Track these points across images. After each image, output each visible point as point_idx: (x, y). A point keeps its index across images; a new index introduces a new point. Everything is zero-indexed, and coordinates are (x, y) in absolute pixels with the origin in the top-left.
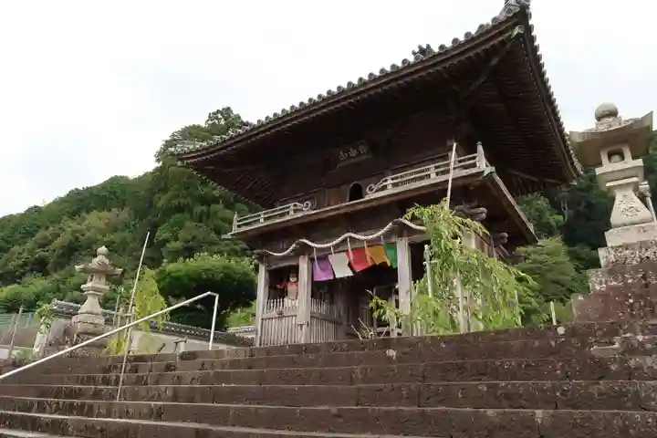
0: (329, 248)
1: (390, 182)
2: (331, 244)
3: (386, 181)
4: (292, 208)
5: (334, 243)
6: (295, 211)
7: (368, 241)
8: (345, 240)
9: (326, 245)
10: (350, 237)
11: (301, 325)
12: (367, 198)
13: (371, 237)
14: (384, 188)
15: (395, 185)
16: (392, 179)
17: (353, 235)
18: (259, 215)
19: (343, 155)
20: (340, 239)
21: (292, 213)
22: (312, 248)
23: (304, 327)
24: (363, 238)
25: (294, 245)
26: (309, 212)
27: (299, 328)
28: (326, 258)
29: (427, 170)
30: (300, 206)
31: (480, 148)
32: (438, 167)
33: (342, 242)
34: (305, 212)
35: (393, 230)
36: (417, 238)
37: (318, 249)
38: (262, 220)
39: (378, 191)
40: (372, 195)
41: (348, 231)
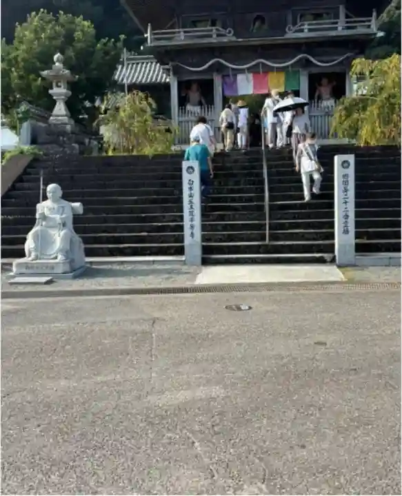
0: (244, 70)
1: (306, 27)
2: (245, 67)
3: (304, 24)
4: (214, 31)
6: (218, 35)
7: (278, 68)
8: (257, 65)
9: (240, 67)
10: (263, 64)
12: (287, 36)
13: (281, 65)
14: (302, 31)
15: (310, 30)
16: (309, 25)
17: (265, 61)
18: (179, 32)
20: (254, 63)
21: (215, 36)
22: (228, 67)
25: (210, 63)
26: (234, 39)
27: (217, 130)
28: (235, 76)
29: (336, 23)
30: (223, 31)
31: (374, 14)
32: (347, 22)
33: (254, 66)
34: (229, 38)
35: (295, 63)
36: (314, 70)
37: (233, 69)
38: (183, 38)
39: (296, 31)
40: (291, 35)
41: (261, 58)
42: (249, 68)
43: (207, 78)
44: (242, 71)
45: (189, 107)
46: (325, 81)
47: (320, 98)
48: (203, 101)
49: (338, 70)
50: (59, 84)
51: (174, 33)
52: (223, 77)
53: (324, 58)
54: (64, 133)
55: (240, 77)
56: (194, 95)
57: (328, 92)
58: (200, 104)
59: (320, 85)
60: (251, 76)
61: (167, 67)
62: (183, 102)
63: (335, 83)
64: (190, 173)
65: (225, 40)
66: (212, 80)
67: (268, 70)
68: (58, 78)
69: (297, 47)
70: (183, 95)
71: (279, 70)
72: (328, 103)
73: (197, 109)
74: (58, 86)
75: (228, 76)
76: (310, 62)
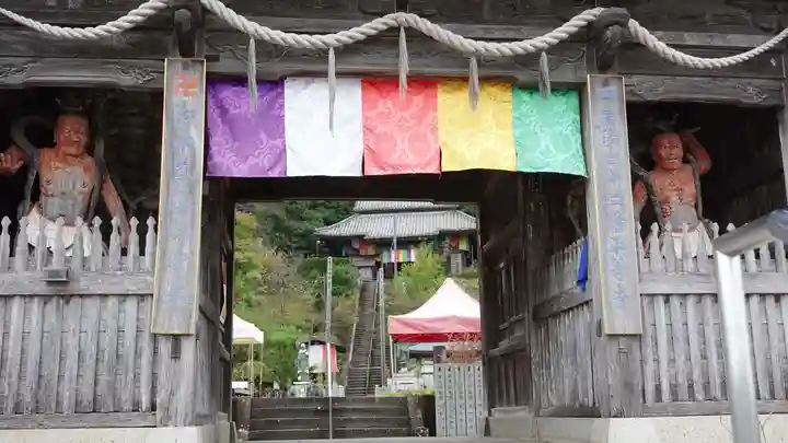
0: (321, 54)
2: (330, 39)
5: (344, 36)
7: (485, 62)
8: (387, 38)
9: (305, 40)
10: (414, 35)
11: (176, 338)
13: (506, 48)
17: (425, 25)
20: (368, 27)
22: (241, 36)
23: (189, 349)
24: (470, 45)
27: (165, 348)
28: (272, 85)
33: (371, 41)
36: (655, 89)
37: (268, 50)
41: (402, 7)
42: (344, 51)
43: (127, 79)
44: (310, 66)
52: (214, 81)
55: (298, 97)
60: (351, 98)
66: (157, 96)
67: (440, 70)
75: (240, 81)
76: (637, 46)
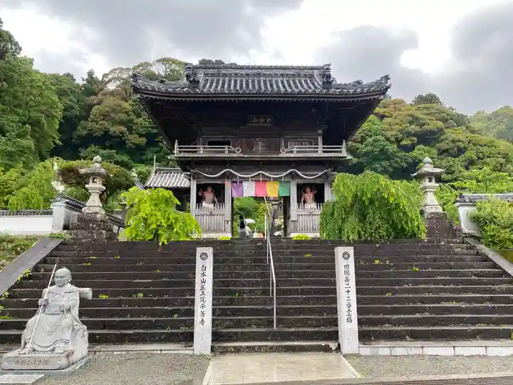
1: (295, 149)
2: (249, 176)
3: (293, 148)
4: (227, 149)
5: (252, 175)
6: (230, 152)
8: (258, 175)
9: (246, 176)
10: (262, 174)
11: (228, 221)
12: (280, 155)
14: (292, 152)
15: (298, 152)
16: (297, 148)
18: (199, 148)
19: (255, 120)
21: (227, 152)
22: (236, 176)
24: (271, 176)
25: (222, 172)
26: (241, 155)
27: (226, 222)
28: (241, 182)
29: (317, 148)
30: (232, 149)
31: (344, 144)
32: (324, 148)
33: (256, 175)
34: (238, 154)
35: (288, 174)
36: (301, 181)
37: (240, 178)
38: (202, 152)
39: (288, 152)
40: (284, 154)
41: (261, 170)
42: (251, 177)
43: (219, 182)
44: (247, 179)
45: (204, 204)
46: (308, 190)
47: (305, 202)
48: (216, 200)
49: (318, 181)
50: (95, 180)
51: (196, 148)
52: (232, 182)
53: (308, 173)
54: (94, 221)
55: (245, 184)
56: (209, 195)
57: (311, 197)
58: (214, 202)
59: (305, 192)
60: (253, 184)
61: (189, 173)
62: (200, 200)
63: (316, 192)
64: (203, 259)
65: (234, 155)
66: (224, 185)
67: (267, 179)
68: (94, 175)
69: (288, 163)
70: (200, 194)
71: (275, 179)
72: (311, 205)
73: (211, 206)
74: (93, 182)
75: (236, 182)
76: (297, 175)
